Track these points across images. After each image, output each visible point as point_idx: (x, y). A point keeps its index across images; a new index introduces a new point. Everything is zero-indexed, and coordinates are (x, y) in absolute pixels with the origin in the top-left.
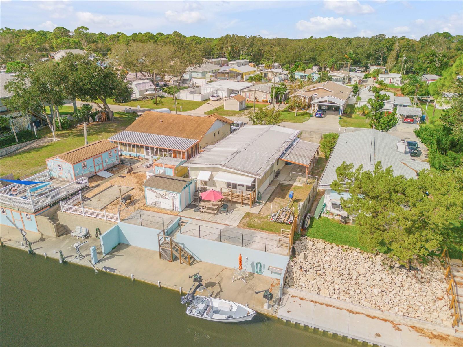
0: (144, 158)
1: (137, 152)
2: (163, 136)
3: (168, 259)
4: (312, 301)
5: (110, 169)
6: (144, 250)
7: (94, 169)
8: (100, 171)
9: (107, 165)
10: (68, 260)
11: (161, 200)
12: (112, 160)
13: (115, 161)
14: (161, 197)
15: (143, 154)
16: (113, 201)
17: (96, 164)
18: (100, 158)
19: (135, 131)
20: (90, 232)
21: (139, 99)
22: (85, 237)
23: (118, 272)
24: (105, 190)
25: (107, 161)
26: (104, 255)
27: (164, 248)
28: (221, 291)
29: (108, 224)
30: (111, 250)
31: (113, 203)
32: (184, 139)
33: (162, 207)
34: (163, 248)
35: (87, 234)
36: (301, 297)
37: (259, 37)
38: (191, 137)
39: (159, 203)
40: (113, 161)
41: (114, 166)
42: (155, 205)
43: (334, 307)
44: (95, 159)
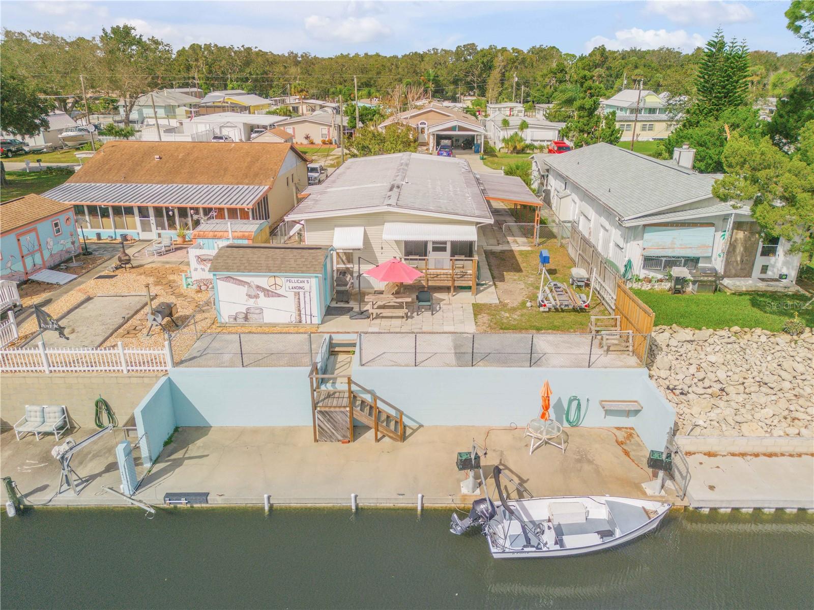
0: (137, 239)
1: (116, 228)
2: (175, 185)
3: (340, 438)
4: (733, 455)
5: (61, 265)
6: (255, 431)
7: (21, 263)
8: (36, 269)
9: (51, 255)
10: (36, 501)
11: (263, 301)
12: (62, 242)
13: (69, 245)
14: (261, 294)
15: (134, 228)
16: (119, 327)
17: (25, 252)
18: (33, 234)
19: (95, 182)
20: (72, 416)
21: (45, 150)
22: (62, 432)
23: (218, 498)
24: (76, 308)
25: (51, 243)
26: (148, 465)
27: (327, 409)
28: (522, 481)
29: (134, 380)
30: (162, 448)
31: (121, 331)
32: (231, 187)
33: (266, 321)
34: (323, 409)
35: (65, 422)
36: (707, 449)
37: (257, 50)
38: (246, 181)
39: (257, 311)
40: (64, 245)
41: (72, 257)
42: (246, 318)
43: (782, 455)
44: (20, 238)
